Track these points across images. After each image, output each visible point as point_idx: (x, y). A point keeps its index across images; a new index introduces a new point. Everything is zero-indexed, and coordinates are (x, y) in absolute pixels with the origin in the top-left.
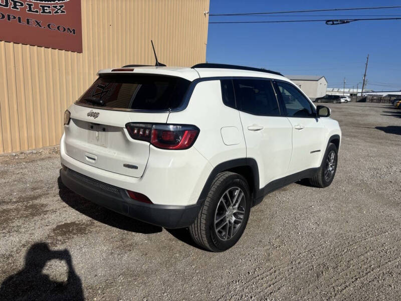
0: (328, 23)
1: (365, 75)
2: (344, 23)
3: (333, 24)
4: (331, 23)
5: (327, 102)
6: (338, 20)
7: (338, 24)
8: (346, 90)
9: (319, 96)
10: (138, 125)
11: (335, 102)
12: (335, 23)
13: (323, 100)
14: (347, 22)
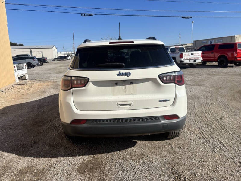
0: (82, 15)
1: (74, 44)
2: (90, 15)
3: (84, 16)
4: (84, 15)
5: (60, 60)
6: (87, 14)
7: (87, 16)
8: (65, 53)
9: (55, 57)
10: (166, 75)
11: (65, 60)
12: (85, 15)
13: (58, 59)
14: (92, 15)
